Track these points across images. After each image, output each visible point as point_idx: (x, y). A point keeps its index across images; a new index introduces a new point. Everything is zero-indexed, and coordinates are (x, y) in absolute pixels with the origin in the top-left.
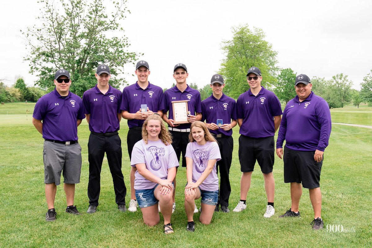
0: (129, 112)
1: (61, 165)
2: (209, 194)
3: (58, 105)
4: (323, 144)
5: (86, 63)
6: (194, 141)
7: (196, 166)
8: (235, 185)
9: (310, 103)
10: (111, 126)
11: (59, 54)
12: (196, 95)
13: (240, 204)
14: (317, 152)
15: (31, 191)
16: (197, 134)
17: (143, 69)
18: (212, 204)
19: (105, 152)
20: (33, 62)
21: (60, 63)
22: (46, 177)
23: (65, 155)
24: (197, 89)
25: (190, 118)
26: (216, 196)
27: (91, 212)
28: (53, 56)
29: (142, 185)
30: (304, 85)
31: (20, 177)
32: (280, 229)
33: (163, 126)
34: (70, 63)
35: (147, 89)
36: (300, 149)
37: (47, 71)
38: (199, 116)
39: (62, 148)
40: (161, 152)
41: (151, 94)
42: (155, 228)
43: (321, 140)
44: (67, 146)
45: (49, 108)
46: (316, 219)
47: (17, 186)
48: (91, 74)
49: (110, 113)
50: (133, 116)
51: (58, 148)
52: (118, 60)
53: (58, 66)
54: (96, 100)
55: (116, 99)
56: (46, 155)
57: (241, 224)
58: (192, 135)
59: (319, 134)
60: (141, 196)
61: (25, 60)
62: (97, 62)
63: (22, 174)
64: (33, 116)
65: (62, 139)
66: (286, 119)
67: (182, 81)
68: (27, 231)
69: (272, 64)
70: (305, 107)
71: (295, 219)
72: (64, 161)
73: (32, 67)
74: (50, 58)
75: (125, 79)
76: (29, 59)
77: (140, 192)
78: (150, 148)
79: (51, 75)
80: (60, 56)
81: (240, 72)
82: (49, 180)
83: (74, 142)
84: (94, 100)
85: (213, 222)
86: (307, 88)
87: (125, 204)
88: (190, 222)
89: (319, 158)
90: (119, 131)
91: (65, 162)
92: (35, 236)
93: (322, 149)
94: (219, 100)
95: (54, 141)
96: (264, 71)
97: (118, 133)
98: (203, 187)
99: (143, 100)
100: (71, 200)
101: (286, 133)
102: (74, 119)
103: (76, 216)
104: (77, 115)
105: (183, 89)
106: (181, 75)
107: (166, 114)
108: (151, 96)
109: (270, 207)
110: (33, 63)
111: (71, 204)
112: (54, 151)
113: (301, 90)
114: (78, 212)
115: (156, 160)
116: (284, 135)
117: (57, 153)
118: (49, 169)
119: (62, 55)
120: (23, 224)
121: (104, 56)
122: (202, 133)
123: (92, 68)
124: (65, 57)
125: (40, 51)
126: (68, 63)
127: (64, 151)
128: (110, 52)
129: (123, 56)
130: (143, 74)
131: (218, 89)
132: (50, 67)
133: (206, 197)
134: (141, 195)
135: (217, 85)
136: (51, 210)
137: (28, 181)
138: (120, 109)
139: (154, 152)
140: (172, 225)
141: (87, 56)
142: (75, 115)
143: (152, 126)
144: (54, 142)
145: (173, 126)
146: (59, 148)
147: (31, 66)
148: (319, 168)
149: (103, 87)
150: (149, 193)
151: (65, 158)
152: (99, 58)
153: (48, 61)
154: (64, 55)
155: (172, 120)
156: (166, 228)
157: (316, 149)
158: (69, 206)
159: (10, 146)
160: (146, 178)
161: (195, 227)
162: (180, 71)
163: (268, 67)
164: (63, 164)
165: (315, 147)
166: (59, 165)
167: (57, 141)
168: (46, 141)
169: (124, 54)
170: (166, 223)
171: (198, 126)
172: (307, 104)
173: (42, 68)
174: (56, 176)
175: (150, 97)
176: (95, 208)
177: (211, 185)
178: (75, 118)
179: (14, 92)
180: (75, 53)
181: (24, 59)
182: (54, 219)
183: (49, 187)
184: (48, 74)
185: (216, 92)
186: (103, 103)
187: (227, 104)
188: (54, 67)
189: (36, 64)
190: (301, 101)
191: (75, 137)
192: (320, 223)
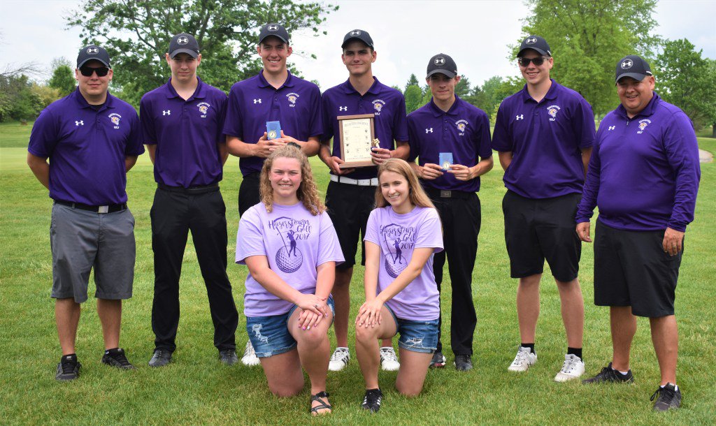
0: (243, 140)
1: (89, 258)
2: (415, 328)
3: (83, 124)
4: (683, 215)
5: (207, 28)
6: (386, 204)
7: (387, 263)
8: (503, 309)
9: (650, 122)
10: (200, 170)
11: (145, 11)
12: (395, 101)
13: (522, 353)
14: (670, 233)
15: (40, 315)
16: (392, 189)
17: (274, 43)
18: (421, 351)
19: (190, 231)
20: (88, 28)
21: (148, 30)
22: (56, 286)
23: (97, 235)
24: (468, 87)
25: (377, 155)
26: (431, 333)
27: (156, 365)
28: (132, 15)
29: (259, 306)
30: (636, 82)
31: (22, 285)
32: (577, 410)
33: (306, 171)
34: (170, 30)
35: (285, 88)
36: (628, 227)
37: (118, 49)
38: (402, 150)
39: (91, 219)
40: (302, 230)
41: (292, 98)
42: (291, 402)
43: (677, 205)
44: (102, 216)
45: (63, 132)
46: (663, 386)
47: (12, 305)
48: (219, 54)
49: (198, 142)
50: (250, 149)
51: (81, 221)
52: (280, 22)
53: (143, 36)
54: (167, 114)
55: (213, 111)
56: (55, 235)
57: (490, 398)
58: (381, 190)
59: (673, 192)
60: (258, 332)
61: (72, 24)
62: (230, 27)
63: (28, 279)
64: (29, 150)
65: (92, 201)
66: (599, 159)
67: (361, 69)
68: (11, 402)
69: (643, 28)
70: (640, 130)
71: (617, 387)
72: (95, 249)
73: (87, 40)
74: (126, 20)
75: (294, 64)
76: (79, 22)
77: (255, 323)
78: (278, 221)
79: (128, 58)
80: (149, 14)
81: (567, 49)
82: (63, 291)
83: (118, 206)
84: (164, 114)
85: (426, 392)
86: (642, 87)
87: (234, 349)
88: (372, 391)
89: (675, 246)
90: (220, 184)
91: (98, 251)
92: (26, 411)
93: (681, 227)
94: (447, 113)
95: (74, 205)
96: (624, 46)
97: (219, 188)
98: (400, 311)
99: (275, 113)
100: (112, 337)
101: (598, 189)
102: (118, 154)
103: (122, 372)
104: (124, 146)
105: (363, 88)
106: (357, 58)
107: (328, 144)
108: (292, 103)
109: (572, 358)
110: (88, 32)
111: (112, 346)
112: (71, 227)
113: (630, 94)
114: (129, 364)
115: (289, 248)
116: (596, 194)
117: (80, 232)
118: (61, 266)
119: (154, 11)
120: (6, 386)
121: (246, 14)
122: (404, 186)
123: (219, 41)
124: (159, 15)
125: (105, 5)
126: (165, 30)
127: (95, 227)
128: (261, 3)
129: (291, 13)
130: (274, 54)
131: (442, 86)
132: (125, 40)
133: (409, 336)
134: (257, 328)
135: (441, 77)
136: (68, 357)
137: (37, 295)
138: (224, 132)
139: (284, 231)
140: (328, 396)
141: (209, 15)
142: (121, 146)
143: (281, 172)
144: (73, 207)
145: (340, 172)
146: (86, 219)
147: (84, 39)
148: (671, 270)
149: (184, 83)
150: (275, 326)
151: (98, 243)
152: (236, 18)
153: (121, 26)
154: (158, 12)
155: (337, 158)
156: (315, 404)
157: (666, 226)
158: (109, 350)
159: (18, 218)
160: (269, 290)
161: (381, 403)
162: (356, 48)
163: (634, 37)
164: (93, 255)
165: (665, 222)
166: (85, 259)
167: (80, 206)
168: (57, 205)
169: (293, 9)
170: (315, 391)
171: (393, 169)
172: (643, 125)
173: (108, 43)
174: (77, 283)
175: (291, 105)
176: (166, 356)
177: (420, 307)
178: (120, 152)
179: (49, 97)
180: (182, 7)
181: (69, 22)
182: (73, 377)
183: (64, 306)
184: (122, 55)
185: (438, 93)
186: (184, 121)
187: (464, 123)
188: (135, 40)
189: (95, 33)
190: (631, 117)
191: (119, 197)
192: (672, 396)
